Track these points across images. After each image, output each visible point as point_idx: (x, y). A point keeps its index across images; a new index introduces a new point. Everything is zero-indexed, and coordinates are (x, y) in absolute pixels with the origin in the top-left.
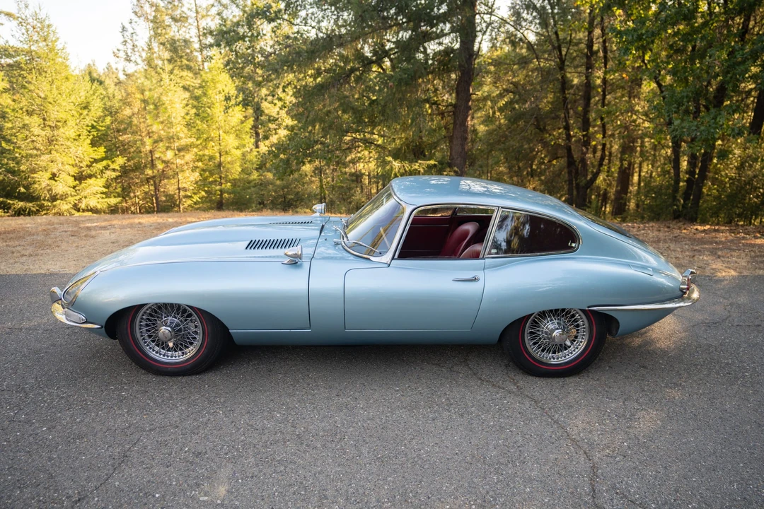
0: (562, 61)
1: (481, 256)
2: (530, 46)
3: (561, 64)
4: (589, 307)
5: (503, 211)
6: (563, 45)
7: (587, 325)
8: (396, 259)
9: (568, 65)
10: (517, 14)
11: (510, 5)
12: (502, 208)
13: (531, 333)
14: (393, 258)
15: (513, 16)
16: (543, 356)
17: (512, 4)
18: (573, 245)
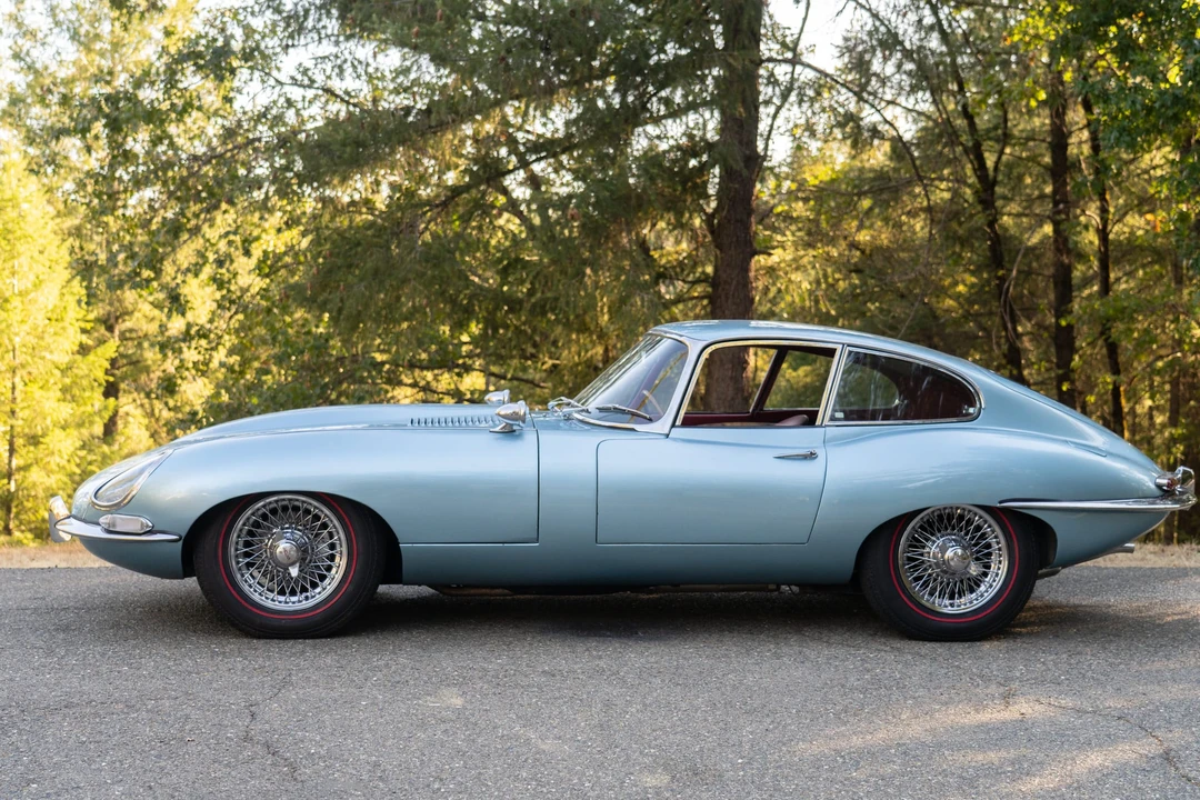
0: (987, 184)
1: (818, 422)
2: (900, 148)
3: (985, 191)
4: (1001, 502)
5: (850, 352)
6: (987, 144)
7: (1003, 544)
8: (678, 427)
9: (1005, 198)
10: (861, 65)
11: (841, 43)
12: (849, 346)
13: (910, 559)
14: (673, 425)
15: (851, 70)
16: (934, 603)
17: (846, 39)
18: (971, 410)
